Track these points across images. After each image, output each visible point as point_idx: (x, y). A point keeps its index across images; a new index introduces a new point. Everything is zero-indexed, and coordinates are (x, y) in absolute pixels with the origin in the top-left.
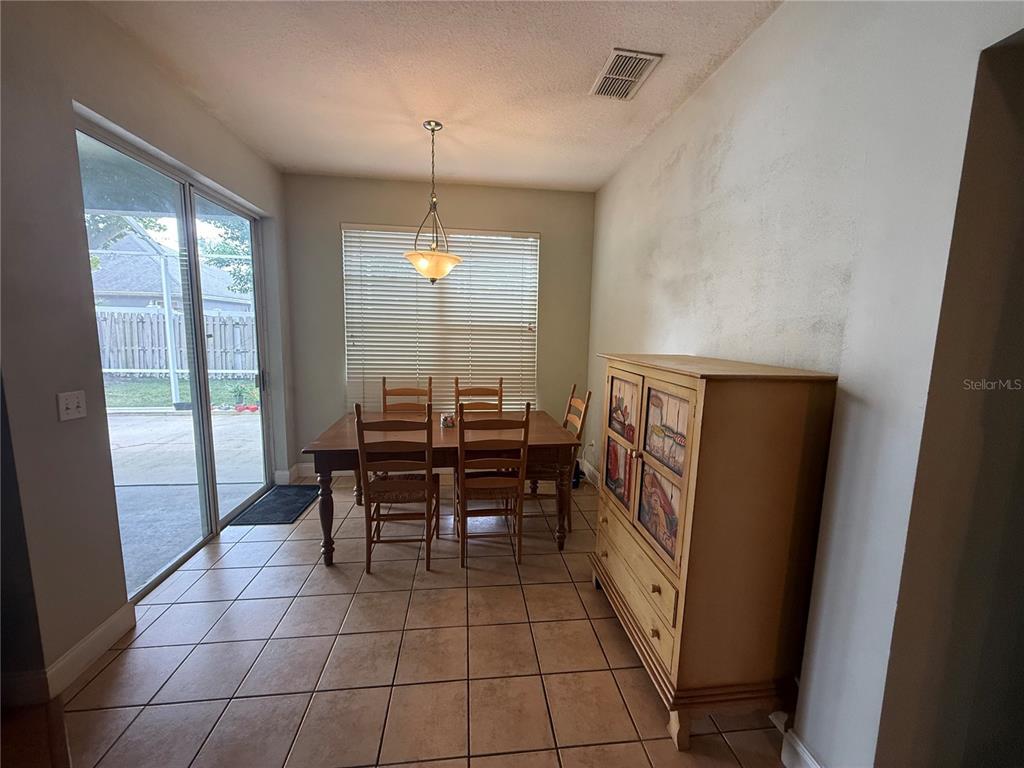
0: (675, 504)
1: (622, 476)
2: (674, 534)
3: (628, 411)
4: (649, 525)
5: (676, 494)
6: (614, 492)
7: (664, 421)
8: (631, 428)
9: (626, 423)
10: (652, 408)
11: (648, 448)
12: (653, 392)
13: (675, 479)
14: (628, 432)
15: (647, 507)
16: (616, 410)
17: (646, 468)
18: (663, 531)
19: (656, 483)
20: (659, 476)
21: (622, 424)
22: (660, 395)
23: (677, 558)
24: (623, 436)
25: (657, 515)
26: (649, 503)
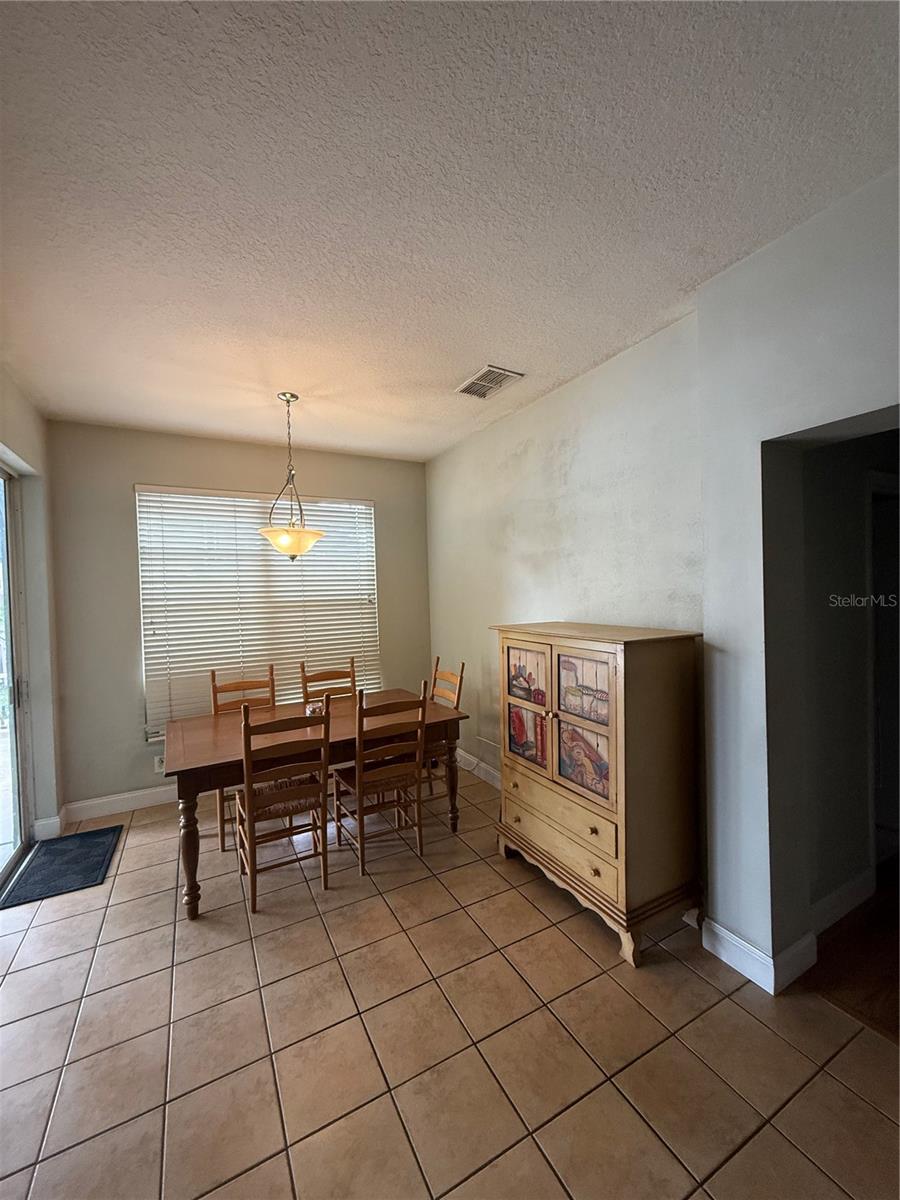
0: (603, 751)
1: (531, 738)
2: (606, 777)
3: (533, 677)
4: (573, 777)
5: (602, 742)
6: (522, 756)
7: (580, 682)
8: (539, 692)
9: (532, 688)
10: (563, 673)
11: (562, 707)
12: (562, 659)
13: (602, 729)
14: (537, 697)
15: (568, 762)
16: (516, 678)
17: (562, 725)
18: (590, 776)
19: (575, 736)
20: (580, 730)
21: (528, 691)
22: (571, 659)
23: (612, 797)
24: (530, 701)
25: (582, 764)
26: (570, 757)
